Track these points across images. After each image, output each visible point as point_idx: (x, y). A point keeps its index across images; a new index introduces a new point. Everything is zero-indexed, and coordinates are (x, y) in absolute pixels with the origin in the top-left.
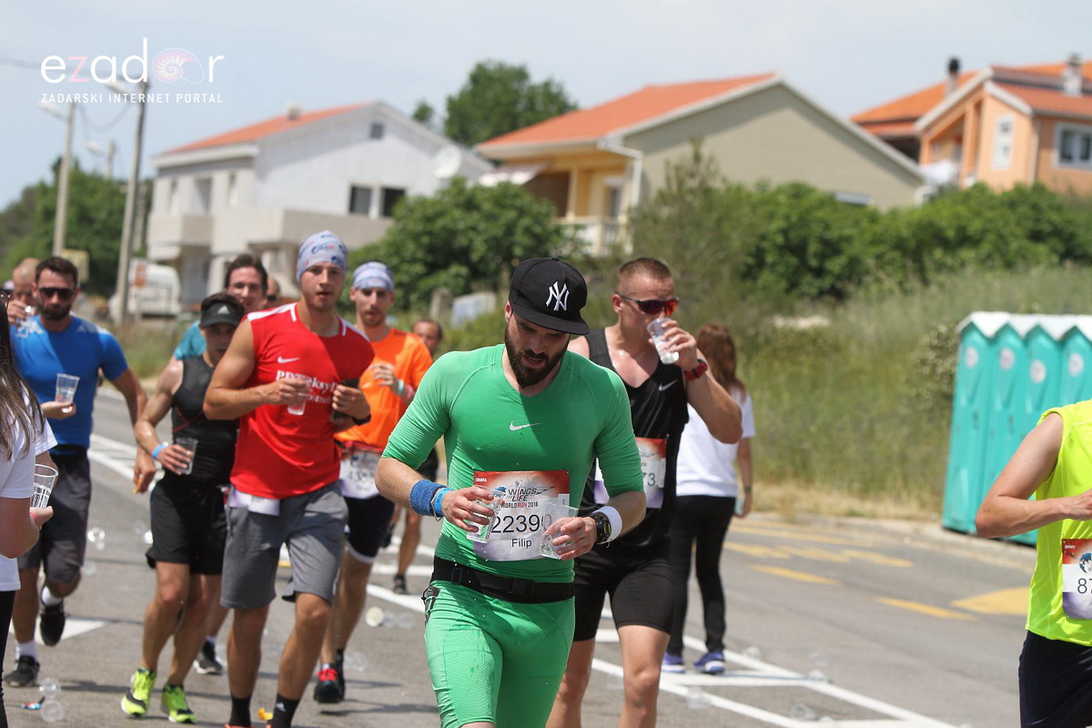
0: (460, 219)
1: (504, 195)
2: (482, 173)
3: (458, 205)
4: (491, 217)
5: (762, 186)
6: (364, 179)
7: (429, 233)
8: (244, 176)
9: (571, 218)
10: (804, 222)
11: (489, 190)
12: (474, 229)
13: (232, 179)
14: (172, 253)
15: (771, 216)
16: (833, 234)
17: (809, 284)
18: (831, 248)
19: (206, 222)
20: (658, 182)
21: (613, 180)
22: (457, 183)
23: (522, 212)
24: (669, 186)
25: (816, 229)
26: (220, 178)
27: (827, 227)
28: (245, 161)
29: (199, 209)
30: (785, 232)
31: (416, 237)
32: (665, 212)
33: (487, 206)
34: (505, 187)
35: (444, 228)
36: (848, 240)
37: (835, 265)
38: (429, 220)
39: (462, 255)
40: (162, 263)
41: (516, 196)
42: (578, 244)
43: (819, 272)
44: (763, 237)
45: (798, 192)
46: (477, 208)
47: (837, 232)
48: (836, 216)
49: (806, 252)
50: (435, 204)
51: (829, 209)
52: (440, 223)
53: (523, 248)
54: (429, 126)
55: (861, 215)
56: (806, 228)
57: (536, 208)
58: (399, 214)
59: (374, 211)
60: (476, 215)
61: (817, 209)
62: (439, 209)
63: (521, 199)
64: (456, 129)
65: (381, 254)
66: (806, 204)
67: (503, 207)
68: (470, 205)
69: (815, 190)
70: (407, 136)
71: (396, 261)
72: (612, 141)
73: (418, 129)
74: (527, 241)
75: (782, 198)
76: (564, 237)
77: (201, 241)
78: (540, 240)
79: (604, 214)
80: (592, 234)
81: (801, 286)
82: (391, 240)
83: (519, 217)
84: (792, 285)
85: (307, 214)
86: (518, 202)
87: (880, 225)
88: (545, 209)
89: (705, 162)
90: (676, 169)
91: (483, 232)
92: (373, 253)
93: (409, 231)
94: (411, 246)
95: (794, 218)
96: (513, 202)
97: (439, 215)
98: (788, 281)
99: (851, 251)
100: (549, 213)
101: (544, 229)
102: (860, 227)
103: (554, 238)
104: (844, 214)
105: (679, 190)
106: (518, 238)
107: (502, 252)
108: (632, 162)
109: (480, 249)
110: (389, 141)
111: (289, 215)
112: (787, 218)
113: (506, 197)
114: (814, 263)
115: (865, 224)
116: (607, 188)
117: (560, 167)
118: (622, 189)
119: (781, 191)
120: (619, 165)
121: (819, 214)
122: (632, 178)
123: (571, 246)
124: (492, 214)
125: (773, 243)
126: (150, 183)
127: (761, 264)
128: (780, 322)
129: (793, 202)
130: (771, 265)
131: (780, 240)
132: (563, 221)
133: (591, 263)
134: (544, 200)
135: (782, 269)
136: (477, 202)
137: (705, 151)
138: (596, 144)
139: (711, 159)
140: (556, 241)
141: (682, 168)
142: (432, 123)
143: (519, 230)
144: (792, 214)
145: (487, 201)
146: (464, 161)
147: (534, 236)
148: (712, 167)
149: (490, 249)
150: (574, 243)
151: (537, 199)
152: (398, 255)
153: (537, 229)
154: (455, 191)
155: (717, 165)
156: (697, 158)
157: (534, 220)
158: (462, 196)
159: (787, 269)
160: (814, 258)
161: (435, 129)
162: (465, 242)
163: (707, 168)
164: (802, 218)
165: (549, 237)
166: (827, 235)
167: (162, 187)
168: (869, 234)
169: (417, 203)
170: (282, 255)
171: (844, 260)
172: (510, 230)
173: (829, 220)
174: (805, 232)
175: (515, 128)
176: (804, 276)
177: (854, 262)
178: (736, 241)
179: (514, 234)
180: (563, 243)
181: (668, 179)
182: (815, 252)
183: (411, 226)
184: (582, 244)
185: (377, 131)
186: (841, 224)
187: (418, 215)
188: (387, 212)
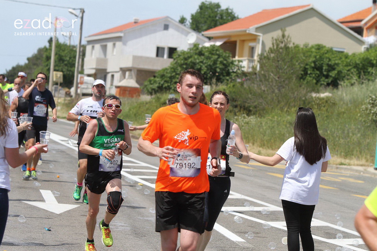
0: (197, 59)
1: (213, 50)
2: (205, 42)
3: (196, 54)
4: (208, 58)
5: (306, 45)
6: (161, 45)
7: (186, 64)
8: (118, 44)
9: (237, 58)
10: (321, 58)
11: (208, 48)
12: (202, 62)
13: (114, 45)
14: (93, 72)
15: (310, 57)
16: (332, 63)
17: (324, 81)
18: (331, 68)
19: (105, 61)
20: (269, 45)
21: (252, 44)
22: (196, 46)
23: (219, 56)
24: (273, 46)
25: (326, 61)
26: (110, 45)
27: (330, 60)
28: (119, 38)
29: (102, 56)
30: (314, 62)
31: (181, 65)
32: (272, 55)
33: (207, 54)
34: (213, 47)
35: (191, 62)
36: (337, 64)
37: (333, 74)
38: (186, 59)
40: (89, 75)
41: (217, 50)
42: (240, 67)
43: (327, 77)
44: (307, 64)
45: (319, 47)
46: (203, 55)
47: (333, 62)
48: (333, 56)
49: (322, 69)
50: (187, 53)
51: (330, 54)
52: (190, 60)
53: (220, 69)
54: (185, 25)
55: (342, 55)
56: (322, 61)
57: (224, 54)
58: (175, 57)
59: (166, 56)
60: (203, 57)
61: (326, 53)
62: (189, 55)
63: (219, 51)
64: (194, 26)
65: (168, 71)
66: (322, 52)
67: (213, 54)
68: (201, 53)
69: (325, 47)
70: (177, 29)
71: (174, 74)
72: (252, 30)
73: (181, 26)
74: (221, 66)
75: (313, 50)
76: (235, 65)
77: (103, 68)
78: (226, 66)
79: (249, 57)
80: (245, 64)
81: (321, 81)
82: (172, 66)
83: (218, 58)
84: (318, 81)
85: (141, 57)
86: (218, 52)
87: (349, 59)
88: (227, 55)
89: (286, 37)
90: (276, 40)
91: (205, 63)
92: (166, 71)
93: (178, 63)
94: (179, 69)
95: (318, 57)
96: (216, 52)
97: (189, 57)
98: (316, 79)
99: (338, 69)
100: (229, 56)
101: (227, 62)
102: (342, 60)
103: (231, 65)
104: (336, 55)
105: (277, 48)
106: (218, 65)
107: (212, 70)
108: (259, 37)
109: (204, 69)
110: (171, 31)
111: (135, 58)
112: (315, 57)
113: (213, 51)
114: (325, 73)
115: (343, 59)
116: (250, 47)
117: (233, 39)
118: (256, 48)
119: (312, 47)
120: (254, 38)
121: (327, 55)
122: (259, 43)
123: (237, 68)
124: (208, 57)
125: (310, 66)
126: (84, 47)
127: (306, 74)
128: (314, 95)
129: (317, 51)
130: (310, 74)
131: (313, 65)
132: (234, 59)
133: (244, 74)
134: (227, 52)
135: (314, 75)
136: (203, 52)
137: (286, 34)
138: (246, 31)
139: (288, 37)
140: (231, 66)
141: (278, 39)
142: (186, 24)
143: (218, 63)
144: (317, 55)
145: (206, 52)
146: (198, 38)
147: (224, 64)
148: (289, 39)
149: (208, 69)
150: (238, 67)
151: (225, 51)
152: (174, 71)
153: (225, 62)
154: (195, 48)
155: (291, 38)
156: (283, 36)
157: (224, 59)
158: (198, 51)
159: (315, 75)
160: (325, 71)
161: (187, 26)
162: (199, 67)
163: (287, 39)
164: (320, 57)
165: (229, 65)
166: (330, 63)
167: (89, 48)
168: (345, 62)
169: (181, 53)
170: (133, 72)
171: (336, 72)
172: (215, 62)
173: (330, 57)
174: (322, 62)
175: (215, 26)
176: (321, 78)
177: (339, 72)
178: (298, 66)
179: (216, 64)
180: (234, 67)
181: (273, 44)
182: (325, 69)
183: (179, 61)
184: (241, 67)
185: (166, 27)
186: (335, 59)
187: (182, 57)
188: (170, 56)
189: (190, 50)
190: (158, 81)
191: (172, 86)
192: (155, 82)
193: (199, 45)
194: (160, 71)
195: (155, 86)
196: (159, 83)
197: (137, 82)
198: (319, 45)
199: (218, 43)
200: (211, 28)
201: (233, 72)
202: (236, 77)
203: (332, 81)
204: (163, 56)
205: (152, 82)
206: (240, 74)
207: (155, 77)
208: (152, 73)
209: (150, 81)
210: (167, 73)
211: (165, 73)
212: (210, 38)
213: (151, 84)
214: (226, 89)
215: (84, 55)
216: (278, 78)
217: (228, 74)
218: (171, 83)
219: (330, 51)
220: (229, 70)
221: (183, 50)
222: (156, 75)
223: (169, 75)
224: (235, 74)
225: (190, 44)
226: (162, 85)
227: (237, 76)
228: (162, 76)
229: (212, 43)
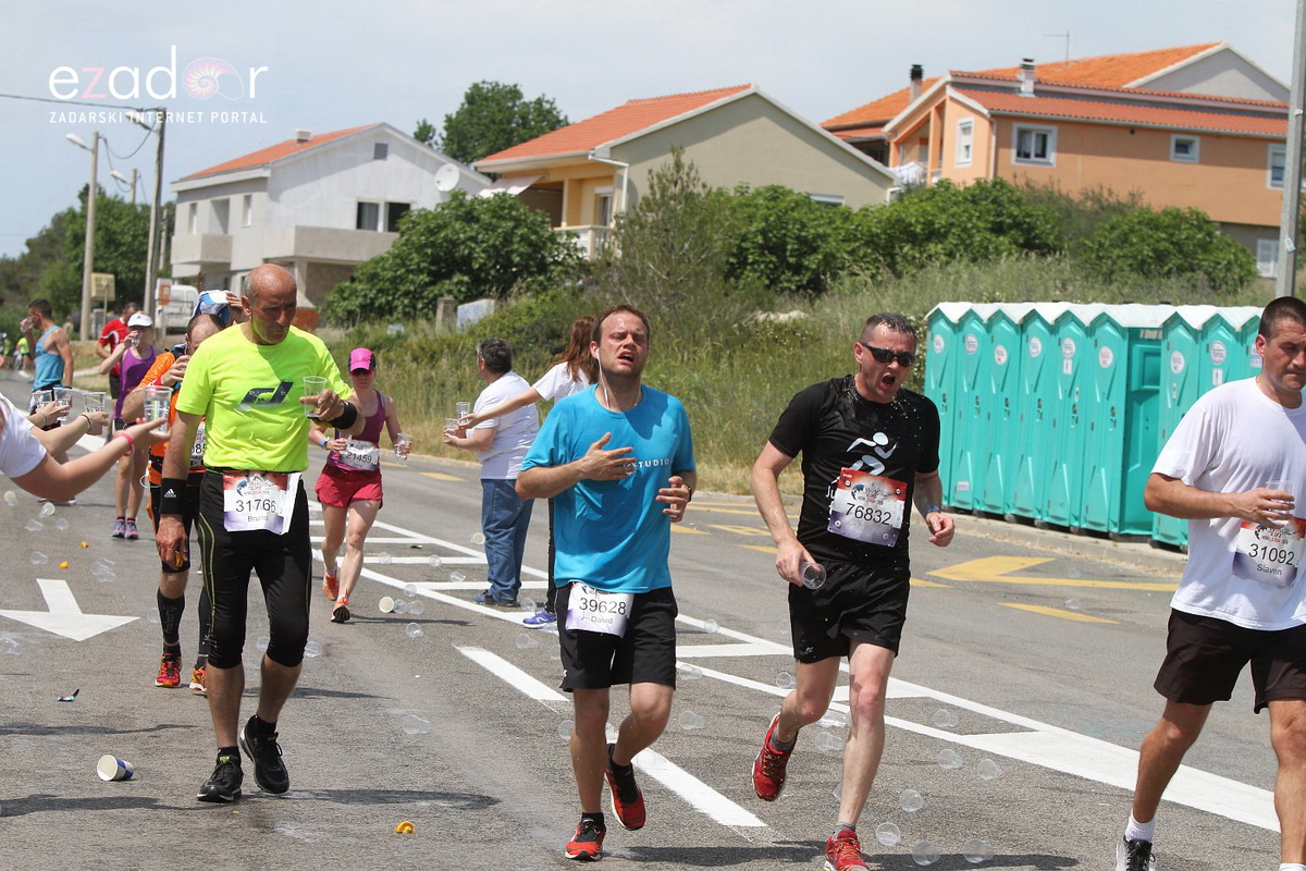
0: (460, 230)
1: (501, 206)
2: (482, 187)
3: (458, 218)
4: (490, 228)
5: (742, 191)
6: (369, 197)
7: (433, 245)
8: (259, 198)
9: (564, 226)
10: (781, 222)
11: (488, 201)
12: (474, 239)
13: (248, 199)
14: (195, 271)
15: (751, 219)
16: (810, 233)
17: (788, 280)
18: (808, 246)
19: (225, 242)
20: (643, 190)
21: (602, 190)
22: (456, 196)
23: (518, 222)
24: (653, 194)
25: (794, 229)
26: (236, 200)
27: (803, 226)
28: (259, 183)
29: (218, 231)
30: (764, 233)
31: (420, 249)
32: (651, 217)
33: (485, 218)
34: (503, 198)
35: (445, 239)
36: (824, 237)
37: (812, 261)
38: (431, 232)
39: (464, 264)
40: (184, 281)
41: (511, 207)
42: (572, 250)
43: (797, 269)
44: (744, 238)
45: (775, 194)
46: (477, 220)
47: (812, 231)
48: (812, 216)
49: (785, 251)
50: (435, 217)
51: (805, 209)
52: (442, 235)
53: (520, 255)
54: (430, 145)
55: (834, 213)
56: (783, 228)
57: (531, 218)
58: (403, 228)
59: (381, 226)
60: (476, 226)
61: (793, 209)
62: (440, 222)
63: (518, 210)
64: (455, 147)
65: (387, 265)
66: (783, 205)
67: (501, 218)
68: (470, 217)
69: (790, 192)
70: (410, 156)
71: (403, 270)
72: (601, 153)
73: (418, 146)
74: (523, 249)
75: (761, 201)
76: (559, 243)
77: (221, 260)
78: (536, 247)
79: (595, 223)
80: (585, 241)
81: (781, 282)
82: (396, 251)
83: (515, 227)
84: (774, 282)
85: (317, 230)
86: (514, 213)
87: (852, 224)
88: (540, 219)
89: (686, 169)
90: (659, 176)
91: (483, 242)
92: (381, 265)
93: (413, 244)
94: (415, 257)
95: (772, 219)
96: (509, 213)
97: (445, 226)
98: (768, 278)
99: (825, 248)
100: (543, 222)
101: (540, 237)
102: (834, 226)
103: (549, 245)
104: (818, 213)
105: (663, 196)
106: (515, 247)
107: (501, 260)
108: (619, 172)
109: (480, 258)
110: (393, 160)
111: (302, 232)
112: (766, 219)
113: (503, 208)
114: (792, 260)
115: (838, 223)
116: (597, 195)
117: (553, 178)
118: (612, 198)
119: (759, 194)
120: (608, 175)
121: (795, 214)
122: (621, 187)
123: (566, 252)
124: (490, 224)
125: (753, 243)
126: (171, 207)
127: (743, 263)
128: (761, 317)
129: (772, 204)
130: (752, 264)
131: (760, 239)
132: (556, 229)
133: (584, 267)
134: (538, 211)
135: (762, 266)
136: (475, 214)
137: (685, 159)
138: (586, 156)
139: (691, 167)
140: (550, 248)
141: (665, 176)
142: (432, 141)
143: (516, 239)
144: (771, 215)
145: (484, 213)
146: (462, 176)
147: (531, 244)
148: (693, 174)
149: (489, 258)
150: (568, 250)
151: (532, 210)
152: (403, 265)
153: (533, 237)
154: (454, 204)
155: (697, 172)
156: (678, 166)
157: (529, 229)
158: (462, 209)
159: (766, 267)
160: (791, 256)
161: (435, 147)
162: (466, 252)
163: (688, 174)
164: (779, 217)
165: (545, 243)
166: (804, 234)
167: (182, 210)
168: (843, 232)
169: (420, 216)
171: (820, 257)
172: (507, 240)
173: (805, 221)
174: (783, 231)
175: (509, 144)
176: (783, 273)
177: (829, 258)
178: (718, 243)
179: (512, 243)
180: (556, 249)
181: (652, 187)
182: (792, 250)
183: (414, 238)
184: (576, 250)
185: (381, 152)
186: (816, 222)
187: (421, 228)
188: (392, 225)
189: (443, 209)
190: (362, 290)
191: (396, 303)
192: (354, 293)
193: (464, 194)
194: (365, 265)
195: (355, 304)
196: (365, 296)
197: (310, 295)
198: (774, 189)
199: (515, 190)
200: (499, 150)
201: (556, 263)
202: (563, 276)
203: (809, 282)
204: (375, 228)
205: (346, 295)
206: (573, 267)
207: (353, 280)
208: (346, 271)
209: (342, 291)
210: (384, 269)
211: (379, 270)
212: (494, 177)
213: (344, 299)
214: (534, 306)
215: (171, 230)
216: (668, 274)
217: (543, 268)
218: (394, 294)
219: (805, 202)
220: (543, 257)
221: (423, 209)
222: (357, 274)
223: (390, 274)
224: (560, 268)
225: (443, 193)
226: (372, 300)
227: (567, 273)
228: (373, 278)
229: (500, 190)
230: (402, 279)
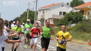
0: (72, 16)
1: (77, 13)
2: (74, 10)
4: (75, 15)
6: (61, 11)
8: (48, 11)
9: (84, 15)
11: (75, 12)
13: (47, 11)
14: (40, 19)
19: (44, 16)
22: (71, 11)
23: (79, 15)
26: (45, 11)
28: (48, 9)
29: (43, 14)
31: (67, 18)
33: (75, 14)
34: (77, 12)
38: (68, 16)
39: (72, 20)
40: (39, 20)
42: (85, 18)
57: (80, 14)
59: (62, 15)
64: (71, 6)
67: (77, 14)
68: (73, 14)
72: (89, 7)
73: (67, 5)
74: (79, 18)
77: (43, 18)
79: (88, 15)
80: (87, 17)
82: (64, 18)
85: (55, 15)
91: (74, 17)
92: (62, 19)
94: (66, 18)
97: (69, 15)
100: (82, 15)
110: (64, 7)
116: (88, 12)
117: (83, 10)
118: (90, 12)
120: (90, 9)
126: (38, 11)
133: (86, 20)
138: (87, 7)
140: (82, 18)
146: (72, 9)
147: (80, 17)
149: (75, 19)
158: (72, 13)
161: (69, 5)
167: (39, 12)
170: (52, 20)
172: (77, 17)
175: (78, 5)
183: (66, 16)
185: (63, 6)
188: (64, 15)
189: (70, 13)
192: (59, 22)
195: (59, 24)
197: (54, 23)
199: (78, 11)
209: (57, 22)
212: (76, 9)
214: (80, 25)
215: (37, 14)
217: (81, 20)
218: (64, 23)
221: (67, 13)
222: (59, 20)
226: (61, 23)
227: (84, 21)
228: (61, 21)
229: (77, 11)
230: (65, 21)
